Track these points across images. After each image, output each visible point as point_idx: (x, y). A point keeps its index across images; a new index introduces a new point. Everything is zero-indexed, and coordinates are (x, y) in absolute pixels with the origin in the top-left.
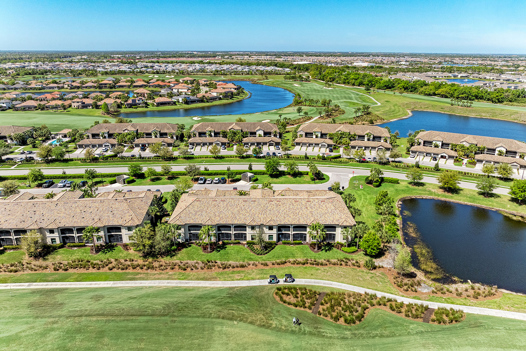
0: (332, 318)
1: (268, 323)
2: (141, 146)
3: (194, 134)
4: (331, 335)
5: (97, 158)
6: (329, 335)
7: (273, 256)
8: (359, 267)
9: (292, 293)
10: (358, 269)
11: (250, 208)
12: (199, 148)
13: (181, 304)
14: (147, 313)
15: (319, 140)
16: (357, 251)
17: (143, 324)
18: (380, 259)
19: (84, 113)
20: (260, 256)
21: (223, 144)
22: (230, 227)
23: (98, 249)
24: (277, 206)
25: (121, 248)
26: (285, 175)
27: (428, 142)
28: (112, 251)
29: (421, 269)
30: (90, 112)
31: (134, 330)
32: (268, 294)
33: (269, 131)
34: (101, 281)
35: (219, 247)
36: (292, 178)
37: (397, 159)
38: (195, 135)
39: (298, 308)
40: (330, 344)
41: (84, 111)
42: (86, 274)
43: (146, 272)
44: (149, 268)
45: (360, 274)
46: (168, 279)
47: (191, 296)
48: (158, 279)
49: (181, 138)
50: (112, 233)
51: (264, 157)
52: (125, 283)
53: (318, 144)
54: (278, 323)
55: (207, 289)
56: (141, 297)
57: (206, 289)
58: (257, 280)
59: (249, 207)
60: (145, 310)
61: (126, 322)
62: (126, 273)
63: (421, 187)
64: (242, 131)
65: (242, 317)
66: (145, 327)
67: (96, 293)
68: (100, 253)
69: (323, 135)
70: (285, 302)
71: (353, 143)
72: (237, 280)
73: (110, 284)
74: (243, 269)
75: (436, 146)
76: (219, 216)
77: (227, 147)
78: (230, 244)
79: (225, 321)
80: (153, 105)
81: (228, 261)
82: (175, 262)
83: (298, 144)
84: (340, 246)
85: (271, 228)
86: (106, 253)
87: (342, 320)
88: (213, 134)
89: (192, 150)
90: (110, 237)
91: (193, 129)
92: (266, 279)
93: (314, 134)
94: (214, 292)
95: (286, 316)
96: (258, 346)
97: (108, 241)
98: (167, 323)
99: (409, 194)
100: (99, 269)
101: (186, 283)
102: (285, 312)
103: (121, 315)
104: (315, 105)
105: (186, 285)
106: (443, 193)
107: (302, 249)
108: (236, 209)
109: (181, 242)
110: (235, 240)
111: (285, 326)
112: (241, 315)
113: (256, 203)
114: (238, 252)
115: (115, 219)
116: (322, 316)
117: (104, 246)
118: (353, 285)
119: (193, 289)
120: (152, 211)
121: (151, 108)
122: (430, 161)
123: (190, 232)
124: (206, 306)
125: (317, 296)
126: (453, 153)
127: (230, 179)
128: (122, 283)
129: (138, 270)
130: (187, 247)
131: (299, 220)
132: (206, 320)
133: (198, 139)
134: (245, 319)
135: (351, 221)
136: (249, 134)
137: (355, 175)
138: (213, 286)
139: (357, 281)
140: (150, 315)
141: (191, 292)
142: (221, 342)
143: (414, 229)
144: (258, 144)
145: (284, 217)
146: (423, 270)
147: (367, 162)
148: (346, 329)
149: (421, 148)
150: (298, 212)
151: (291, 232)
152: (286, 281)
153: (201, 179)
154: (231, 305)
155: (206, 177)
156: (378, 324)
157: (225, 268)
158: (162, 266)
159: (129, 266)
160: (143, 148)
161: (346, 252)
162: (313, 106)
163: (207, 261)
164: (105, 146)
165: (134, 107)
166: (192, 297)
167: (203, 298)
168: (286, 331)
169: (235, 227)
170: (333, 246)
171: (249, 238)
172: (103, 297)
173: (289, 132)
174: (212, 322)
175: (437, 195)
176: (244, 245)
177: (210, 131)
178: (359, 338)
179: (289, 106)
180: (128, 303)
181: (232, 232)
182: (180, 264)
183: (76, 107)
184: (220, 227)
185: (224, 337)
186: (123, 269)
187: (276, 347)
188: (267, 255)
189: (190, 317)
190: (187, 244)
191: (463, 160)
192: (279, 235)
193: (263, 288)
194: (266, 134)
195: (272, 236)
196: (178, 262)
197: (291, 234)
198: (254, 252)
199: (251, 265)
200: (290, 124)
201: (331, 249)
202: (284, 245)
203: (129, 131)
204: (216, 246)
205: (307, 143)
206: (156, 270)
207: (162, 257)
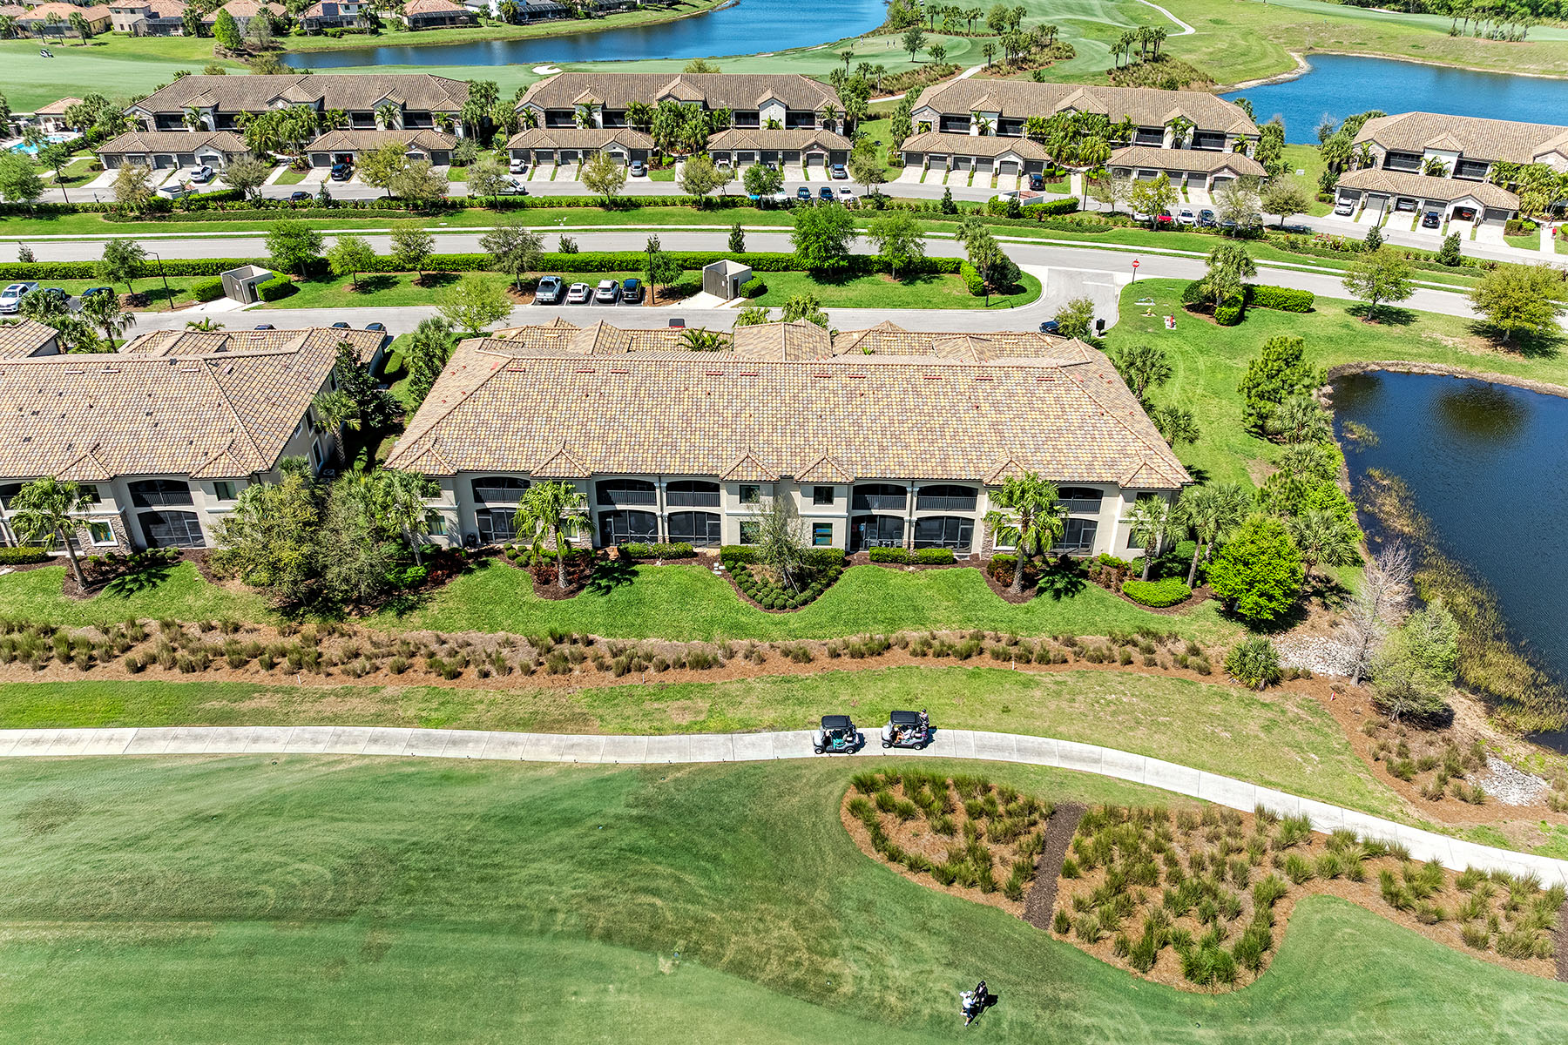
0: (1122, 947)
1: (818, 972)
2: (333, 160)
3: (530, 117)
5: (165, 201)
7: (833, 618)
8: (1205, 671)
9: (926, 806)
10: (1204, 684)
11: (737, 404)
12: (546, 169)
13: (417, 855)
14: (260, 899)
15: (994, 144)
16: (1190, 596)
17: (231, 965)
18: (1291, 633)
19: (153, 51)
20: (778, 616)
21: (637, 155)
22: (651, 487)
23: (98, 576)
24: (850, 396)
25: (195, 569)
26: (869, 273)
27: (1400, 155)
28: (154, 585)
30: (177, 47)
31: (181, 998)
32: (815, 808)
33: (804, 106)
34: (87, 721)
35: (606, 572)
36: (897, 284)
37: (1292, 220)
38: (532, 121)
39: (957, 890)
41: (156, 43)
43: (286, 681)
44: (299, 665)
45: (1216, 708)
46: (377, 720)
47: (465, 810)
48: (334, 720)
49: (484, 133)
50: (156, 508)
51: (788, 205)
52: (186, 736)
53: (990, 161)
54: (867, 974)
55: (545, 772)
56: (245, 813)
57: (538, 773)
58: (765, 734)
59: (730, 402)
60: (250, 886)
61: (149, 952)
62: (198, 687)
63: (1398, 329)
64: (705, 106)
65: (695, 937)
66: (235, 984)
67: (48, 790)
68: (103, 594)
69: (1007, 126)
70: (895, 857)
71: (1119, 157)
72: (678, 729)
73: (120, 740)
74: (702, 676)
75: (1436, 171)
76: (602, 438)
77: (652, 167)
78: (652, 557)
79: (618, 955)
80: (398, 25)
81: (642, 636)
82: (413, 636)
83: (914, 158)
84: (1114, 574)
85: (823, 494)
86: (131, 591)
87: (1170, 958)
88: (599, 118)
89: (521, 179)
91: (526, 98)
92: (805, 727)
93: (973, 120)
94: (573, 794)
95: (904, 934)
97: (141, 540)
99: (1352, 354)
100: (87, 666)
101: (454, 741)
102: (898, 909)
103: (134, 915)
104: (965, 31)
105: (452, 753)
106: (1489, 351)
107: (955, 585)
108: (676, 410)
109: (445, 548)
110: (671, 540)
111: (903, 994)
112: (690, 923)
113: (761, 382)
114: (685, 594)
115: (162, 448)
116: (1072, 937)
117: (124, 562)
118: (1197, 769)
119: (480, 774)
120: (328, 410)
121: (390, 36)
122: (1414, 228)
123: (480, 506)
124: (533, 869)
125: (1043, 826)
126: (1504, 199)
127: (659, 287)
128: (175, 738)
129: (255, 674)
130: (470, 571)
131: (943, 463)
132: (526, 945)
133: (543, 137)
134: (708, 948)
135: (1167, 470)
136: (733, 119)
137: (1139, 277)
138: (569, 758)
139: (1207, 745)
140: (268, 918)
141: (471, 792)
143: (1402, 501)
144: (768, 156)
145: (882, 449)
147: (1181, 228)
148: (1193, 1013)
149: (1377, 178)
150: (942, 427)
151: (910, 512)
152: (893, 741)
153: (548, 285)
154: (647, 865)
155: (567, 277)
156: (1344, 984)
157: (626, 670)
158: (357, 655)
159: (218, 652)
160: (343, 167)
161: (1143, 603)
162: (957, 34)
163: (552, 634)
164: (204, 159)
165: (330, 30)
166: (470, 817)
167: (520, 820)
168: (908, 1023)
169: (672, 487)
170: (1085, 574)
171: (730, 536)
172: (72, 809)
173: (876, 117)
174: (555, 958)
175: (1465, 362)
176: (709, 562)
177: (588, 107)
179: (873, 33)
180: (180, 848)
181: (661, 508)
182: (434, 647)
183: (127, 29)
184: (606, 487)
186: (190, 668)
188: (807, 608)
189: (455, 928)
190: (470, 556)
191: (1538, 225)
192: (856, 521)
193: (790, 771)
194: (794, 119)
195: (830, 526)
196: (426, 635)
197: (907, 518)
198: (753, 597)
199: (739, 659)
200: (881, 91)
201: (1074, 585)
202: (877, 567)
203: (289, 102)
204: (593, 565)
205: (950, 155)
206: (329, 675)
207: (362, 615)
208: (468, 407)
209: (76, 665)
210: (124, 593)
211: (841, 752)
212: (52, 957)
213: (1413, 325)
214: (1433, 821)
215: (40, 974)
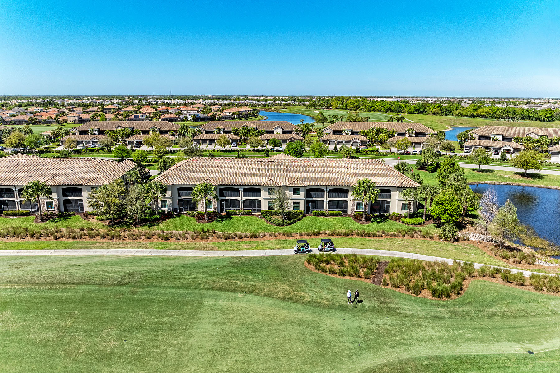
0: (408, 289)
1: (297, 296)
2: (135, 143)
4: (411, 313)
5: (80, 150)
6: (408, 313)
7: (301, 227)
9: (334, 261)
10: (432, 241)
11: (267, 168)
12: (204, 145)
13: (152, 273)
14: (94, 281)
15: (350, 138)
16: (425, 222)
17: (81, 295)
18: (461, 231)
20: (281, 227)
21: (234, 141)
22: (238, 190)
23: (46, 218)
24: (305, 166)
25: (80, 217)
27: (484, 137)
28: (65, 220)
31: (62, 301)
33: (289, 129)
34: (37, 248)
35: (223, 218)
38: (201, 133)
39: (347, 277)
40: (414, 325)
43: (108, 241)
44: (113, 237)
45: (437, 245)
46: (139, 248)
47: (171, 265)
48: (124, 248)
50: (69, 198)
51: (283, 151)
52: (71, 252)
53: (349, 142)
54: (315, 296)
55: (198, 258)
56: (91, 265)
57: (196, 258)
58: (277, 250)
59: (265, 168)
60: (91, 278)
62: (78, 242)
63: (489, 174)
64: (257, 129)
65: (251, 289)
66: (82, 299)
67: (21, 261)
68: (47, 222)
69: (354, 133)
70: (324, 271)
71: (391, 140)
72: (246, 249)
74: (256, 240)
75: (496, 140)
76: (222, 176)
77: (239, 144)
78: (237, 214)
79: (223, 293)
81: (234, 231)
82: (153, 232)
83: (324, 142)
84: (397, 217)
85: (296, 191)
86: (57, 221)
87: (426, 292)
88: (222, 132)
90: (67, 202)
92: (291, 248)
93: (343, 132)
94: (208, 262)
95: (327, 287)
96: (281, 327)
97: (63, 209)
98: (122, 294)
99: (475, 179)
100: (40, 237)
101: (166, 252)
102: (325, 282)
103: (49, 283)
105: (165, 254)
106: (520, 178)
107: (342, 220)
109: (167, 212)
110: (244, 209)
111: (328, 300)
112: (249, 286)
113: (275, 163)
114: (249, 223)
115: (75, 178)
116: (390, 287)
117: (56, 215)
118: (431, 255)
119: (176, 258)
120: (130, 175)
122: (491, 155)
123: (180, 198)
124: (193, 276)
126: (519, 146)
128: (68, 252)
129: (98, 239)
130: (175, 218)
131: (337, 181)
132: (190, 291)
133: (204, 136)
134: (257, 291)
136: (266, 133)
138: (207, 255)
139: (435, 252)
140: (96, 285)
141: (172, 261)
142: (212, 321)
145: (315, 178)
147: (413, 154)
148: (436, 305)
149: (477, 142)
150: (336, 173)
151: (326, 199)
152: (322, 250)
154: (234, 275)
156: (492, 298)
157: (227, 238)
158: (134, 235)
159: (85, 235)
160: (139, 144)
161: (409, 224)
163: (203, 230)
164: (93, 142)
166: (171, 266)
167: (189, 267)
168: (330, 307)
169: (245, 190)
170: (387, 218)
171: (264, 207)
172: (29, 264)
174: (200, 295)
175: (513, 181)
176: (258, 216)
177: (219, 129)
178: (463, 318)
180: (67, 271)
181: (241, 198)
182: (161, 234)
183: (72, 122)
184: (223, 190)
185: (220, 314)
186: (75, 238)
187: (315, 328)
188: (290, 226)
189: (164, 287)
190: (175, 214)
192: (307, 202)
193: (287, 258)
196: (160, 231)
197: (325, 201)
198: (272, 223)
199: (268, 237)
201: (385, 220)
202: (315, 217)
203: (123, 127)
204: (217, 216)
205: (336, 140)
206: (123, 239)
207: (136, 227)
209: (35, 238)
210: (54, 222)
211: (304, 253)
213: (494, 173)
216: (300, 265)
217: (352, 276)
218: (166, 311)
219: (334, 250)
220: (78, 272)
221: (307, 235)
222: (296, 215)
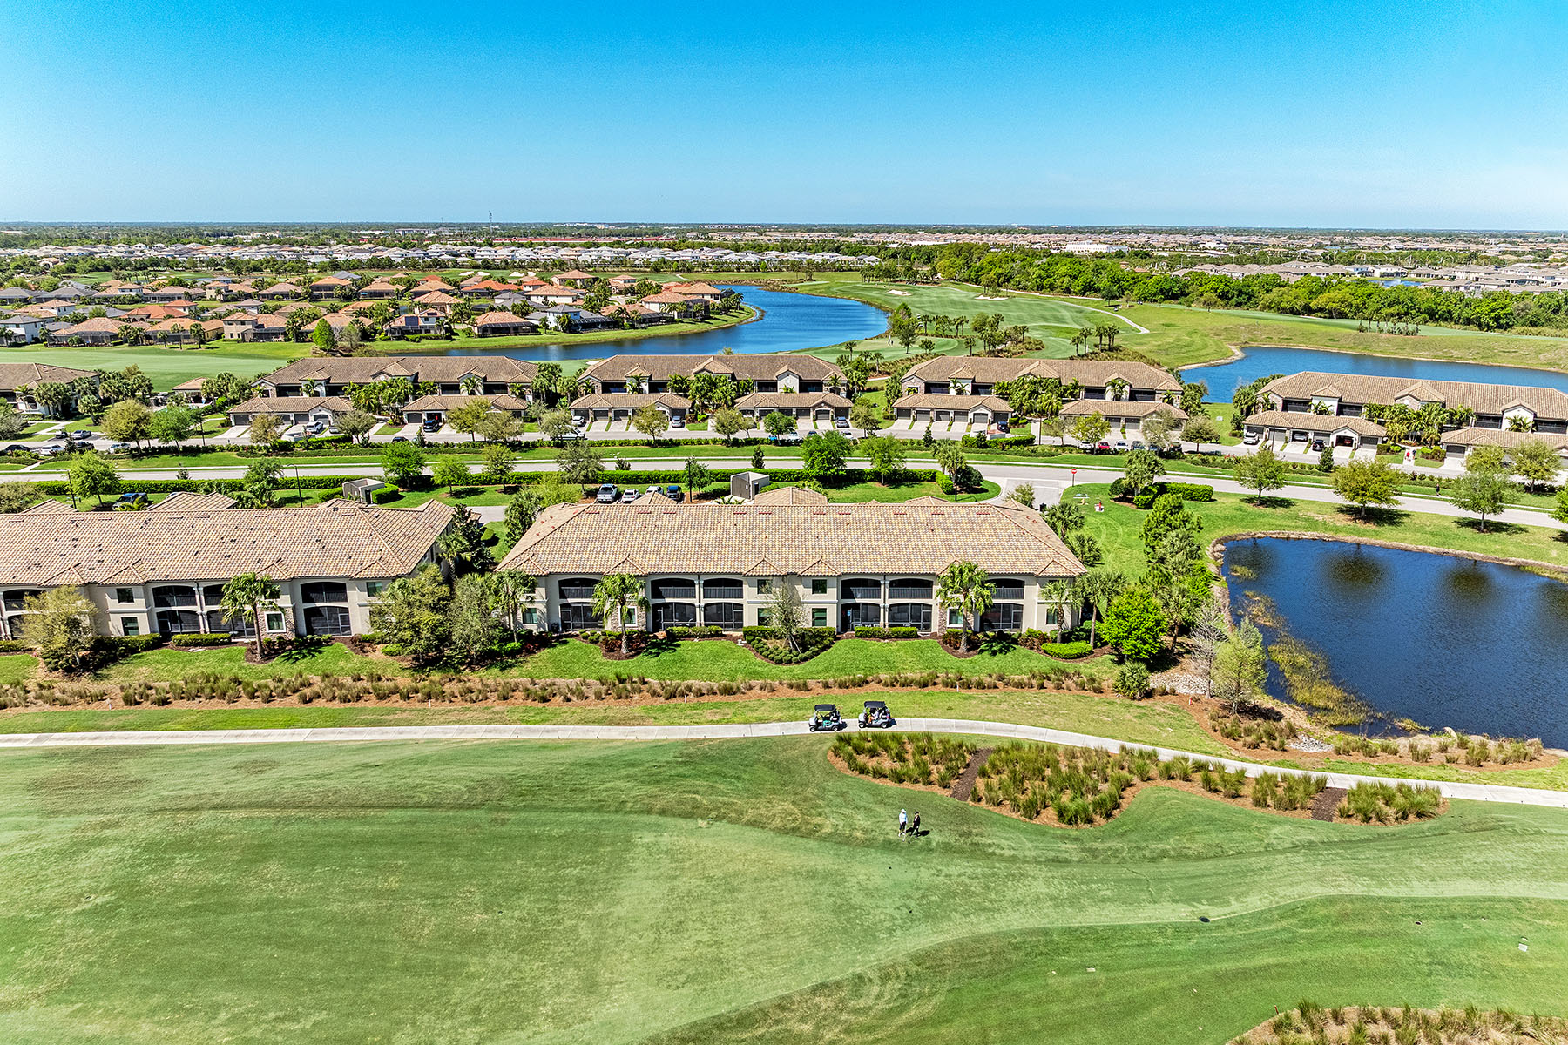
0: (1016, 807)
1: (808, 823)
2: (425, 417)
3: (589, 387)
4: (1013, 852)
5: (288, 443)
6: (1007, 853)
7: (827, 668)
8: (1099, 691)
9: (887, 749)
10: (1097, 698)
11: (756, 531)
12: (601, 424)
13: (527, 780)
14: (416, 800)
15: (968, 401)
16: (1091, 652)
17: (400, 828)
18: (1165, 673)
19: (259, 352)
20: (785, 667)
21: (675, 412)
22: (692, 584)
23: (271, 651)
24: (839, 524)
25: (345, 647)
26: (864, 481)
27: (1296, 402)
28: (314, 656)
29: (1296, 702)
30: (278, 349)
31: (367, 842)
32: (810, 755)
33: (815, 377)
34: (274, 727)
35: (658, 645)
36: (886, 488)
37: (1206, 447)
38: (591, 389)
39: (907, 785)
40: (1013, 875)
41: (261, 347)
42: (226, 711)
43: (420, 706)
44: (429, 696)
45: (1105, 708)
46: (490, 722)
47: (561, 761)
48: (458, 722)
49: (550, 398)
50: (318, 604)
51: (798, 443)
52: (348, 733)
53: (965, 413)
54: (842, 823)
55: (615, 744)
56: (399, 764)
57: (610, 744)
58: (774, 724)
59: (751, 530)
60: (410, 793)
61: (342, 822)
62: (354, 709)
63: (1281, 511)
64: (733, 377)
65: (723, 811)
66: (404, 836)
67: (253, 756)
68: (277, 660)
69: (978, 389)
70: (863, 770)
71: (1067, 408)
72: (712, 722)
73: (300, 735)
74: (731, 698)
75: (1323, 412)
76: (657, 553)
77: (689, 421)
78: (690, 636)
79: (670, 820)
80: (469, 333)
81: (684, 679)
82: (513, 681)
83: (904, 412)
84: (1036, 641)
85: (819, 586)
86: (297, 659)
87: (1051, 813)
88: (645, 387)
89: (583, 430)
90: (311, 614)
91: (585, 374)
92: (804, 719)
93: (952, 385)
94: (635, 753)
95: (867, 805)
96: (776, 883)
97: (303, 630)
98: (478, 826)
99: (1243, 527)
100: (269, 699)
101: (548, 732)
102: (864, 795)
103: (330, 806)
104: (954, 334)
105: (546, 736)
106: (1349, 523)
107: (918, 649)
108: (711, 535)
109: (535, 632)
110: (706, 625)
111: (865, 831)
112: (719, 805)
113: (773, 518)
114: (715, 657)
115: (329, 561)
116: (983, 804)
117: (291, 643)
118: (1082, 733)
119: (570, 745)
120: (448, 546)
121: (461, 341)
122: (1305, 452)
123: (564, 601)
124: (609, 785)
125: (969, 757)
126: (1374, 429)
127: (695, 491)
128: (341, 733)
129: (396, 702)
130: (554, 646)
131: (907, 564)
132: (606, 817)
133: (600, 400)
134: (733, 815)
135: (1071, 565)
136: (756, 388)
137: (1076, 483)
138: (632, 737)
139: (1094, 724)
140: (424, 807)
141: (562, 753)
142: (651, 873)
143: (1267, 608)
144: (786, 411)
145: (862, 555)
146: (1302, 704)
147: (1116, 453)
148: (1064, 838)
149: (1278, 417)
150: (906, 543)
151: (884, 601)
152: (866, 724)
153: (607, 490)
154: (689, 781)
155: (621, 487)
156: (1168, 824)
157: (672, 696)
158: (472, 692)
159: (366, 691)
160: (434, 421)
161: (1057, 656)
162: (947, 336)
163: (618, 677)
164: (316, 417)
165: (410, 337)
166: (562, 764)
167: (598, 765)
168: (868, 844)
169: (707, 583)
170: (1015, 642)
171: (750, 620)
172: (274, 764)
173: (875, 390)
174: (626, 823)
175: (1331, 530)
176: (735, 640)
177: (637, 378)
178: (1106, 862)
179: (877, 337)
180: (357, 778)
181: (699, 600)
182: (529, 686)
183: (236, 337)
184: (659, 585)
185: (665, 861)
186: (345, 700)
187: (836, 883)
188: (806, 663)
189: (556, 810)
190: (554, 638)
191: (1404, 449)
192: (844, 608)
193: (793, 741)
194: (805, 387)
195: (824, 610)
196: (525, 681)
197: (882, 605)
198: (767, 657)
199: (757, 690)
200: (880, 372)
201: (1008, 648)
202: (860, 640)
203: (390, 376)
204: (646, 642)
205: (932, 409)
206: (451, 701)
207: (473, 670)
208: (557, 535)
209: (260, 699)
210: (291, 661)
211: (829, 730)
212: (276, 824)
213: (1292, 508)
214: (1248, 758)
215: (270, 831)
216: (819, 758)
217: (916, 781)
218: (566, 857)
219: (890, 723)
220: (380, 781)
221: (840, 687)
222: (819, 636)
